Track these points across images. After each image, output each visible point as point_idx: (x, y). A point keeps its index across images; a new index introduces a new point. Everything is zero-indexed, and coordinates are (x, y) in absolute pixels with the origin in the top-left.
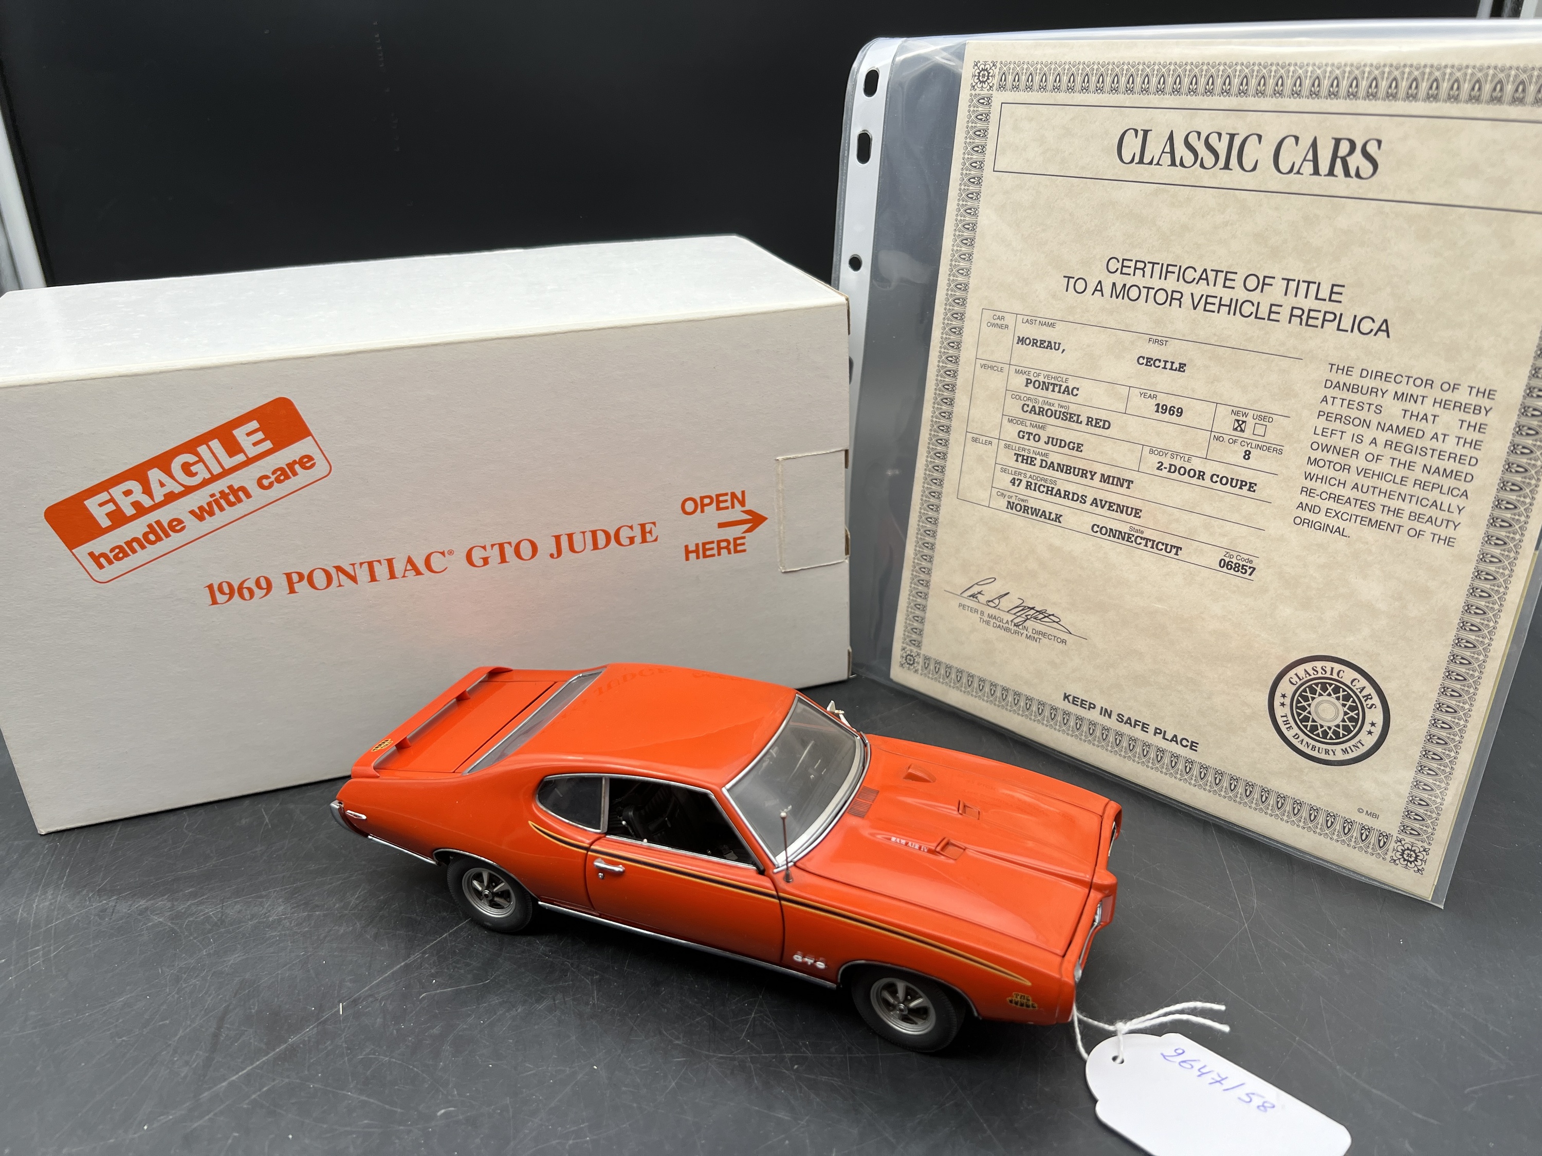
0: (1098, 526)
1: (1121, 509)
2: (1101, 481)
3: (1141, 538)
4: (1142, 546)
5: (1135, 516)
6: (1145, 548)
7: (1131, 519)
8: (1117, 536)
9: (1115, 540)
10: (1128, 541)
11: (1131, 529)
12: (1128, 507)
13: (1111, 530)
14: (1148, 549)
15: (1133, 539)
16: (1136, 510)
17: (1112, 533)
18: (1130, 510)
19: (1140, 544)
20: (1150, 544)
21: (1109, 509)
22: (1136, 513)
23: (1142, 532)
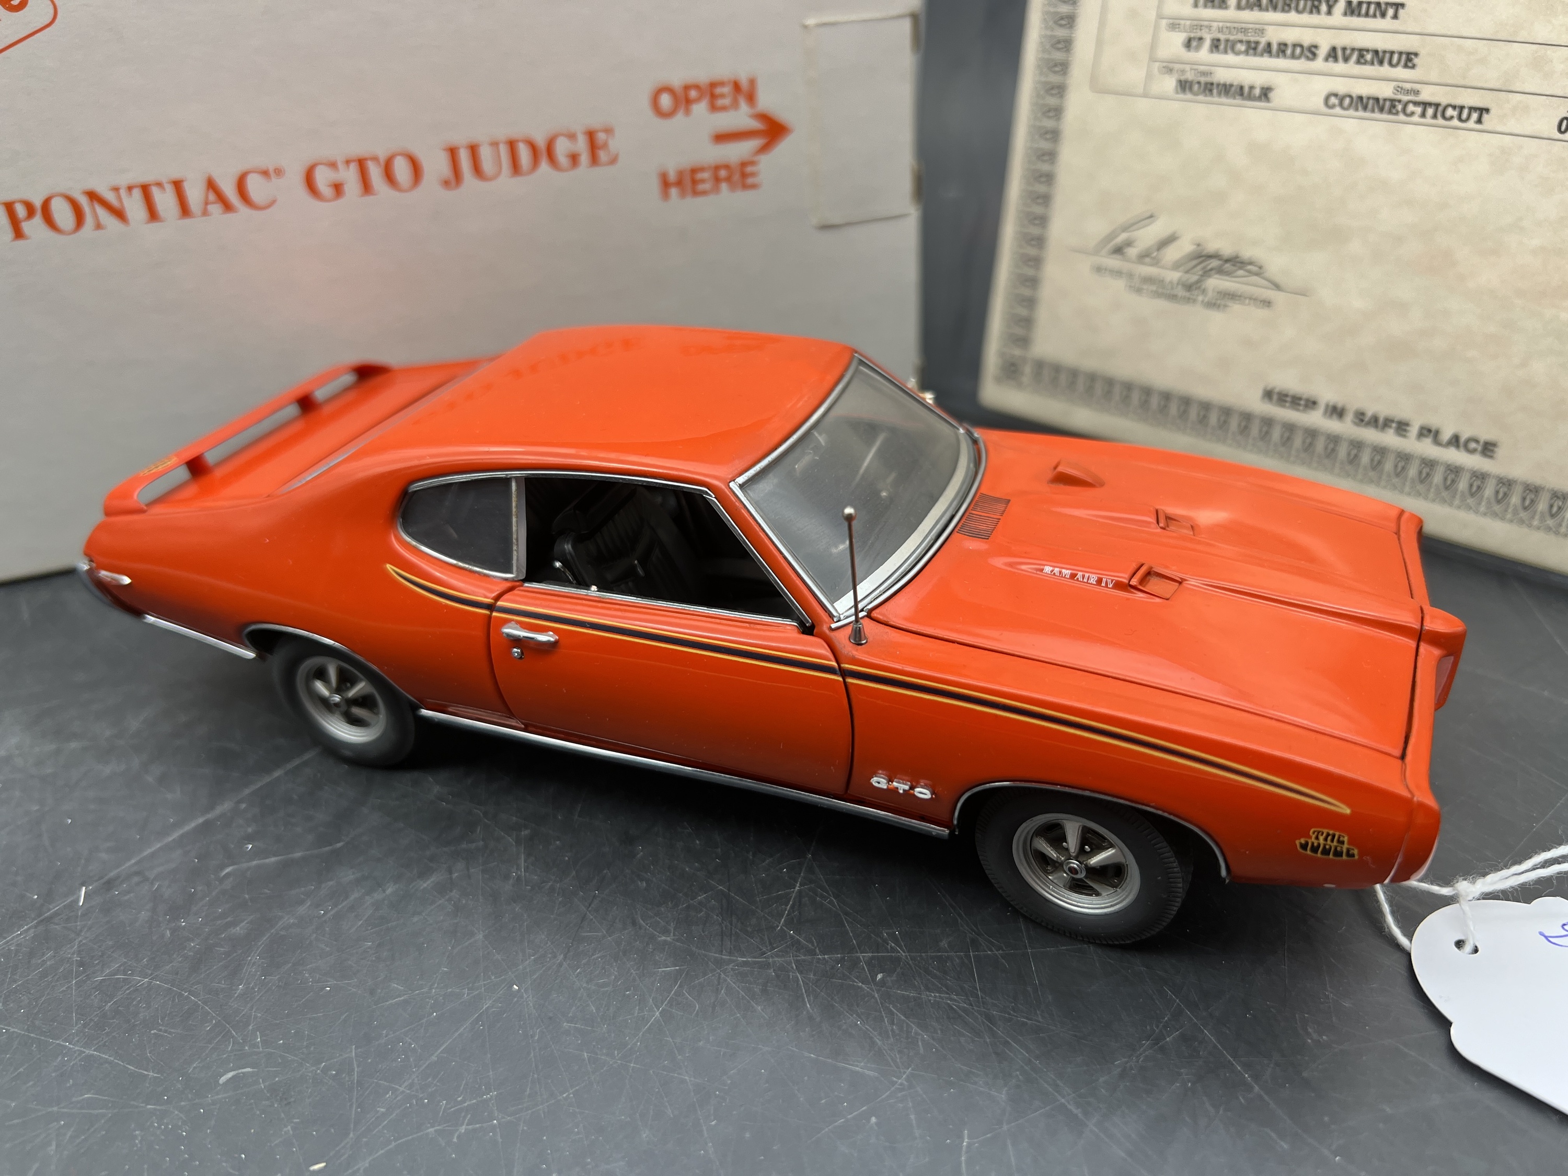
0: (1336, 95)
1: (1379, 57)
2: (1345, 14)
3: (1416, 104)
4: (1416, 118)
5: (1406, 66)
6: (1422, 120)
7: (1401, 72)
8: (1370, 106)
9: (1368, 114)
10: (1390, 112)
11: (1398, 89)
12: (1392, 53)
13: (1360, 98)
14: (1429, 120)
15: (1400, 107)
16: (1408, 54)
17: (1362, 103)
18: (1396, 57)
19: (1412, 114)
20: (1430, 111)
21: (1358, 62)
22: (1409, 59)
23: (1417, 93)
